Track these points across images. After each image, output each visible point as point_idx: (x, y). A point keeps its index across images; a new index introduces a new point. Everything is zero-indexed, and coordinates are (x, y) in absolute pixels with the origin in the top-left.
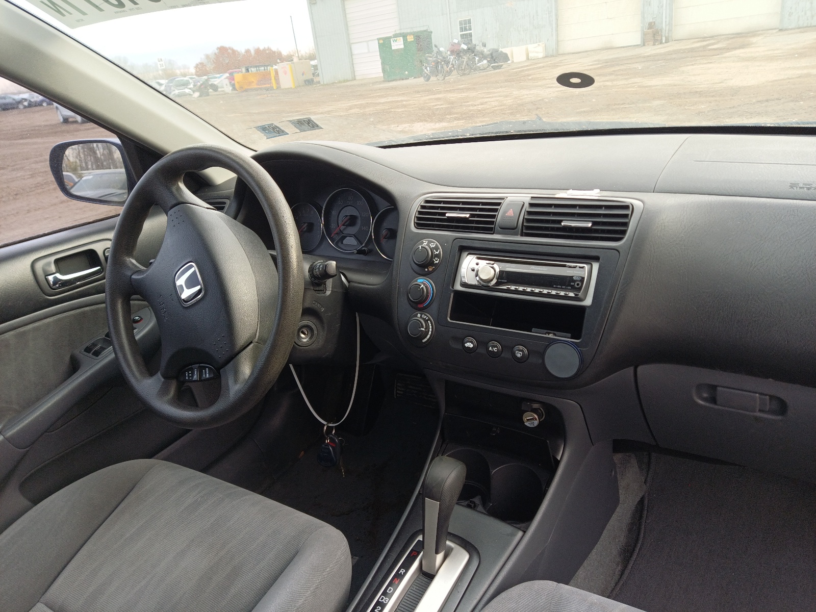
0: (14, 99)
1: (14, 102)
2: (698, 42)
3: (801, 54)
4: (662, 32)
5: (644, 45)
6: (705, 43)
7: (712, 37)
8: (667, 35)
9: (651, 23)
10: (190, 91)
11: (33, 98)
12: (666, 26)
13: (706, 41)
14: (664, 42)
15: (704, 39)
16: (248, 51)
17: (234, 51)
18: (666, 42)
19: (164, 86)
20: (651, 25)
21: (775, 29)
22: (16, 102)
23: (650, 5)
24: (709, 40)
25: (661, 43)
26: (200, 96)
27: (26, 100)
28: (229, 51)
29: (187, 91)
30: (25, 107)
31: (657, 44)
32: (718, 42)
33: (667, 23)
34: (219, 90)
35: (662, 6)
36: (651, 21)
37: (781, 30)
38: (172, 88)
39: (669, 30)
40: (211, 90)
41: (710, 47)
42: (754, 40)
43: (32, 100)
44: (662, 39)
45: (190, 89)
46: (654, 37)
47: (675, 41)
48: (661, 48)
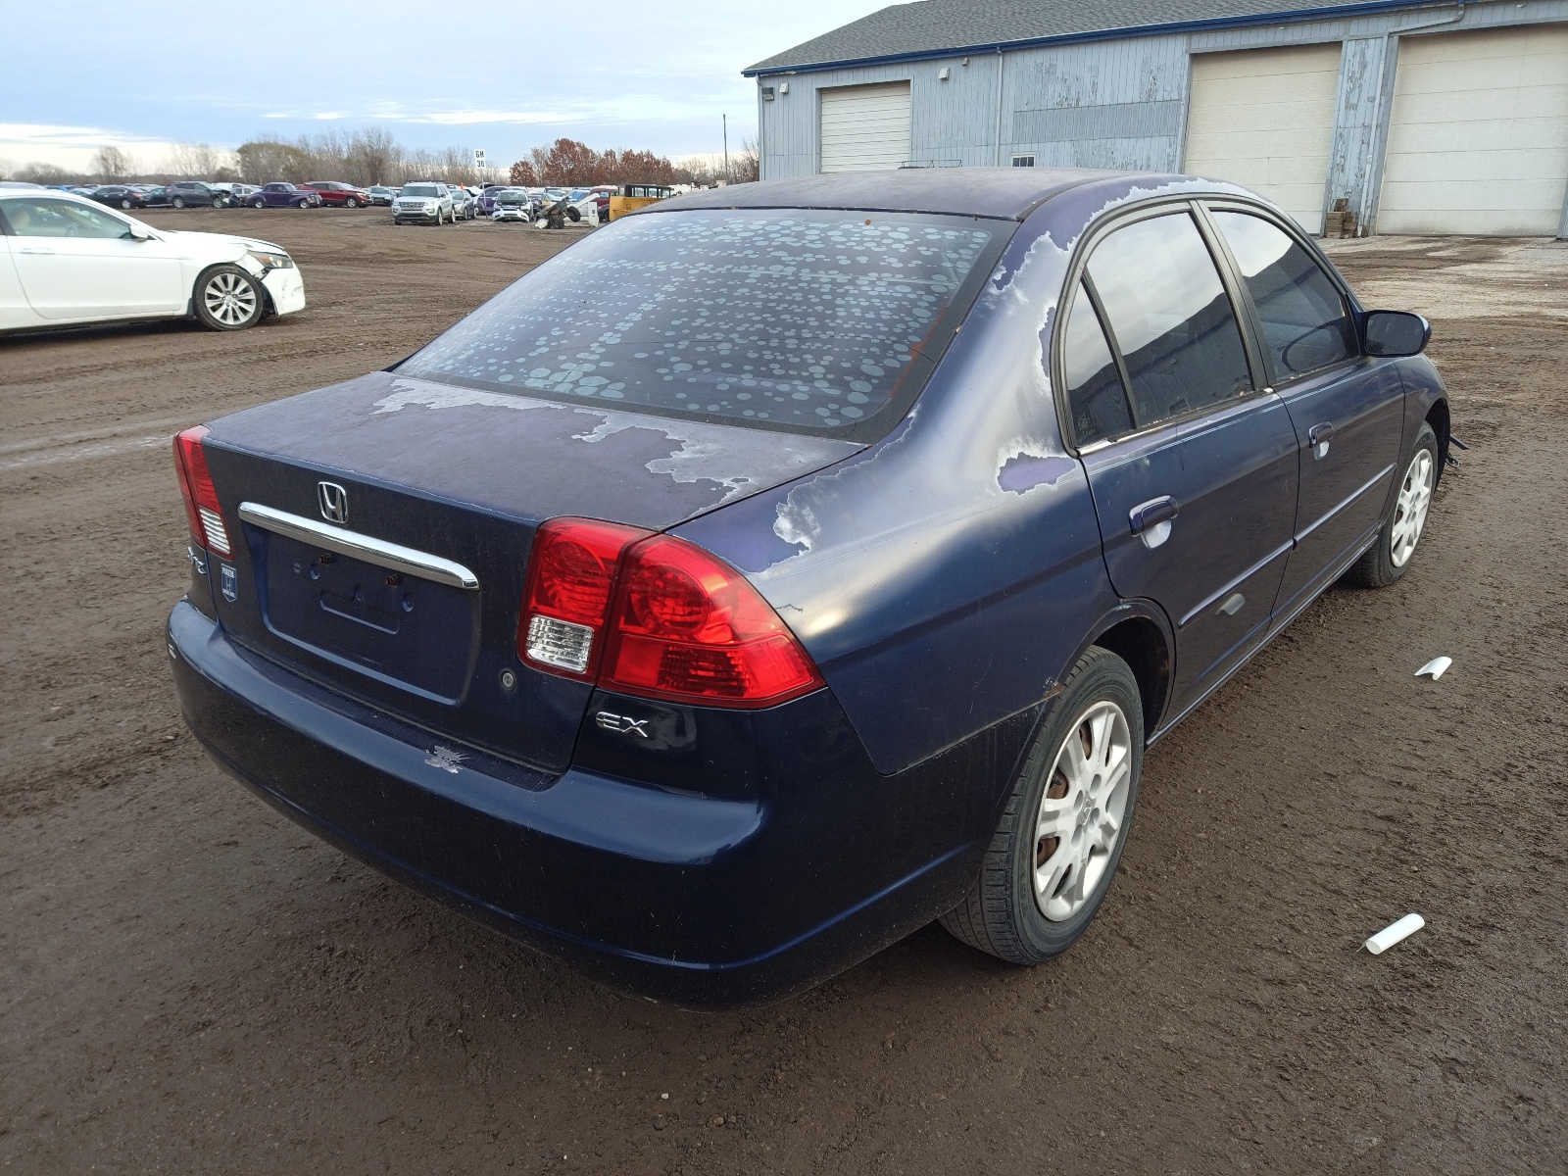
0: (209, 191)
1: (208, 195)
2: (1418, 242)
3: (1553, 283)
4: (1357, 218)
5: (1325, 236)
6: (1425, 246)
7: (1442, 237)
8: (1366, 224)
9: (1341, 200)
10: (525, 214)
11: (240, 191)
12: (1366, 207)
13: (1431, 241)
14: (1359, 234)
15: (1427, 237)
16: (610, 154)
17: (585, 151)
18: (1362, 236)
19: (477, 198)
20: (1340, 205)
21: (1551, 236)
22: (211, 196)
23: (1342, 171)
24: (1435, 241)
25: (1355, 236)
26: (548, 227)
27: (227, 193)
28: (577, 148)
29: (520, 214)
30: (225, 206)
31: (1346, 236)
32: (1447, 248)
33: (1369, 204)
34: (582, 218)
35: (1362, 176)
36: (1342, 197)
37: (1559, 239)
38: (496, 206)
39: (1370, 217)
40: (567, 218)
41: (1431, 254)
42: (1505, 250)
43: (238, 195)
44: (1356, 230)
45: (525, 211)
46: (1343, 224)
47: (1379, 235)
48: (1352, 245)
